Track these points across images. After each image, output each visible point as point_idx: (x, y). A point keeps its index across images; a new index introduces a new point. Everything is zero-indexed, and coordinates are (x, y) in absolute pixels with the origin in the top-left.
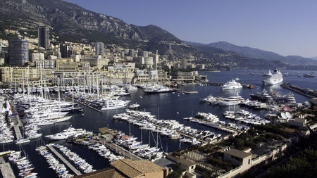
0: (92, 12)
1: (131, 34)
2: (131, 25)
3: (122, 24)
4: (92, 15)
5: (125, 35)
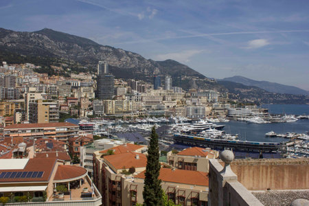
0: (111, 47)
1: (151, 70)
2: (150, 60)
3: (141, 59)
4: (111, 50)
5: (146, 71)
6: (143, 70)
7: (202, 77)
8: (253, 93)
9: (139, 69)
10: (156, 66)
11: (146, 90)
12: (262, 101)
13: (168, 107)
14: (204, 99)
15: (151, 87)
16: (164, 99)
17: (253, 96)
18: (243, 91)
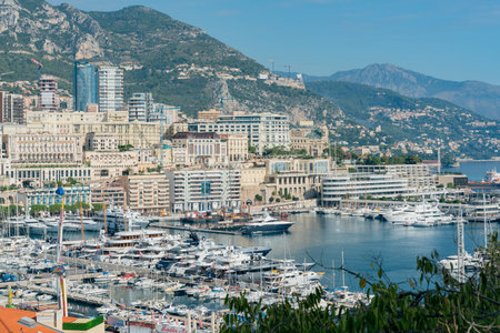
5: (49, 47)
6: (39, 45)
7: (252, 67)
8: (434, 122)
9: (24, 38)
10: (86, 29)
11: (29, 114)
12: (462, 149)
13: (104, 173)
14: (238, 143)
15: (64, 105)
16: (88, 146)
17: (433, 135)
18: (400, 115)
